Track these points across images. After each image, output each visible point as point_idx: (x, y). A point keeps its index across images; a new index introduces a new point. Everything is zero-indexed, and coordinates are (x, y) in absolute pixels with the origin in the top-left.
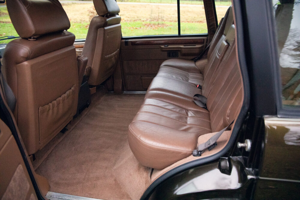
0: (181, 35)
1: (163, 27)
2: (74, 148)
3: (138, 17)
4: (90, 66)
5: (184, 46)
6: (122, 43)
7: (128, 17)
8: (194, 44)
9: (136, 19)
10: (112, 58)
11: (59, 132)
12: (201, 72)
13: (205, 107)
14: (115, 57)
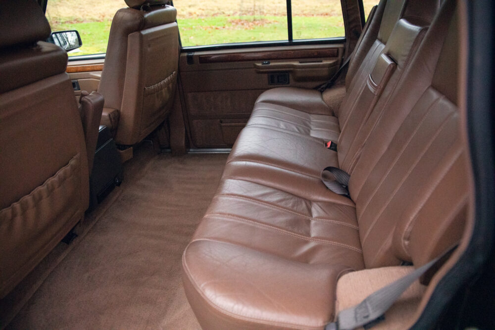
0: (294, 41)
1: (263, 25)
2: (87, 275)
3: (219, 9)
4: (118, 108)
5: (300, 62)
6: (180, 60)
7: (203, 10)
8: (319, 59)
9: (216, 12)
10: (162, 89)
11: (59, 241)
12: (333, 112)
13: (347, 194)
14: (168, 87)
